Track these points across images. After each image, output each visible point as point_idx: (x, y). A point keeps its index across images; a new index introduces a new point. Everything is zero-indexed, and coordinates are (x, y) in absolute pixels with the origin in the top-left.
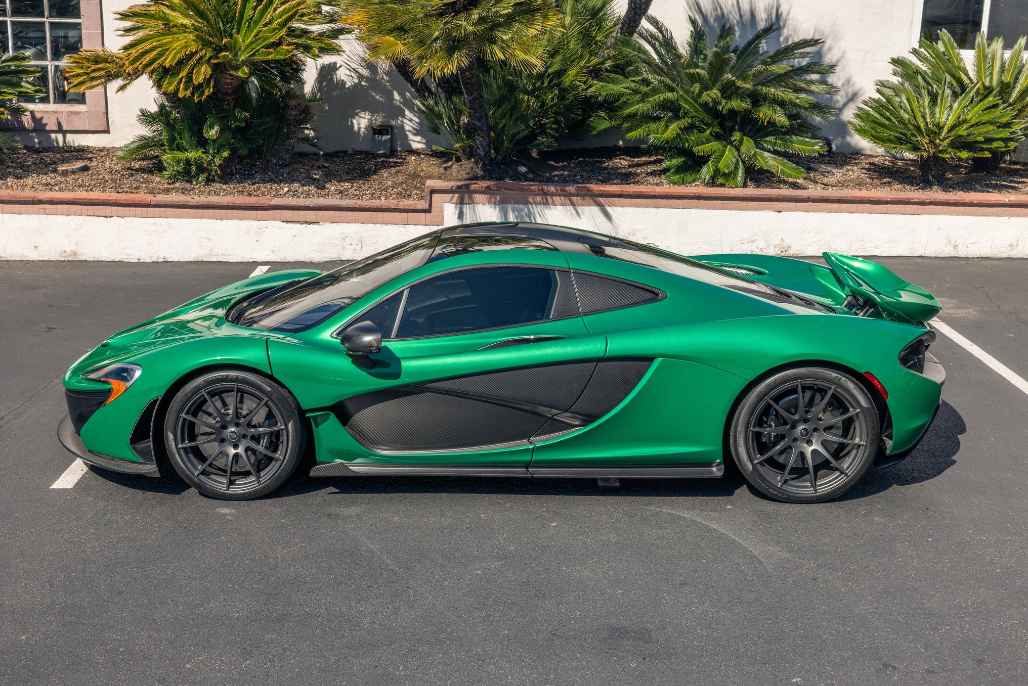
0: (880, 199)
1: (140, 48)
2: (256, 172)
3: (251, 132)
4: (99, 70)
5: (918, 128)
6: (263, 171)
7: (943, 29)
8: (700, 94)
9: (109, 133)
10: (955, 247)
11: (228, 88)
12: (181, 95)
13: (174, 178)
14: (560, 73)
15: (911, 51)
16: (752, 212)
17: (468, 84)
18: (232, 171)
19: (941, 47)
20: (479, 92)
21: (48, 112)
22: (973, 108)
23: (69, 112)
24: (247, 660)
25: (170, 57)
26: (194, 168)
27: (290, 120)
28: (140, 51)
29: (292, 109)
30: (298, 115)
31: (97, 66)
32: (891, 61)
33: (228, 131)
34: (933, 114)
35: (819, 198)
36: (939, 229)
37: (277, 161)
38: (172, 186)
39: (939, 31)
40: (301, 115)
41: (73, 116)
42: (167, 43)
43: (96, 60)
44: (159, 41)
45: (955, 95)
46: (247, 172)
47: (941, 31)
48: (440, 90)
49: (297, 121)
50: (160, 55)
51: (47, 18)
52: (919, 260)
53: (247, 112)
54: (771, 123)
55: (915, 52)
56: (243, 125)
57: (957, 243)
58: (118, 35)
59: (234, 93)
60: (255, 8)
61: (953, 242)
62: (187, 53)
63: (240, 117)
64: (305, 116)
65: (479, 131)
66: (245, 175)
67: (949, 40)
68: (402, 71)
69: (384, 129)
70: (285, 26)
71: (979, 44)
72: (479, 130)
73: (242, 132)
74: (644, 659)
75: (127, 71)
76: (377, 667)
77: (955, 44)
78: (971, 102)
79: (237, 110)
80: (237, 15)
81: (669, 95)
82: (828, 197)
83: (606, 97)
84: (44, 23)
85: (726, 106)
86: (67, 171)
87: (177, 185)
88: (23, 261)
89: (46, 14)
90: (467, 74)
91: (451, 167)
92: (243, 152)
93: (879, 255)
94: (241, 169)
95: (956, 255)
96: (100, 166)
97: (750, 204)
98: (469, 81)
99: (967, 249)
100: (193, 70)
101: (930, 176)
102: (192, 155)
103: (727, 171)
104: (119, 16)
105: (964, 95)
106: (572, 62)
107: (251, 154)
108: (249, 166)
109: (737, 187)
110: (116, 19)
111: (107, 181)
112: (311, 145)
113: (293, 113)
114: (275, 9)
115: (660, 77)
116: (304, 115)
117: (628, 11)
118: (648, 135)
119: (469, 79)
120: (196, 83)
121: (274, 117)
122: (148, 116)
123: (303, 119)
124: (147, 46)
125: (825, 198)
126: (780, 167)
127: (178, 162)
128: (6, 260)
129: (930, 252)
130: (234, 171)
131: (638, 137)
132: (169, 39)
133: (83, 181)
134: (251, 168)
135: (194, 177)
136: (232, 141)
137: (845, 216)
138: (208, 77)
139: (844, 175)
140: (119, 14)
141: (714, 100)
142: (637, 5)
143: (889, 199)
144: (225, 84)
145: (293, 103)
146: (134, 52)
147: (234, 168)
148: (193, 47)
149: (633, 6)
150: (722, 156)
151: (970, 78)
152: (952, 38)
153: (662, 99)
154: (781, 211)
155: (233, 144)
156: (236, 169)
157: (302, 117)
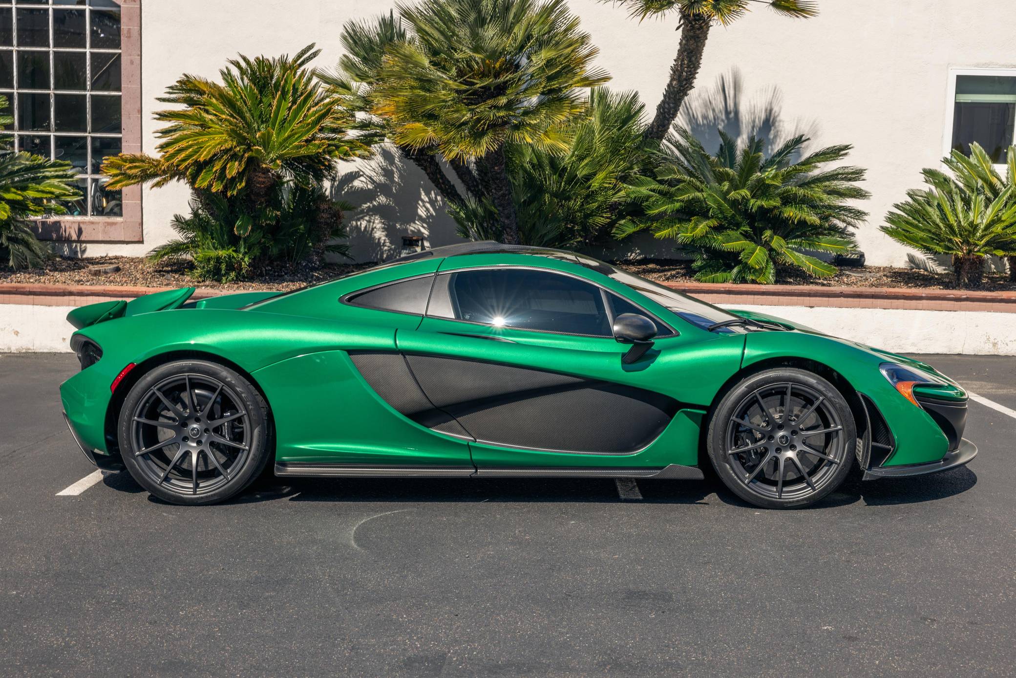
0: (915, 294)
1: (176, 147)
2: (286, 274)
3: (282, 234)
4: (136, 167)
5: (950, 227)
6: (293, 273)
7: (975, 142)
8: (728, 192)
9: (143, 243)
10: (995, 344)
11: (261, 188)
12: (214, 190)
13: (204, 277)
14: (588, 178)
15: (943, 160)
16: (784, 307)
17: (497, 179)
18: (262, 271)
19: (973, 160)
20: (507, 188)
21: (86, 223)
22: (1006, 211)
23: (105, 223)
24: (244, 609)
25: (205, 153)
26: (223, 266)
27: (321, 223)
28: (177, 148)
29: (323, 212)
30: (329, 218)
31: (135, 164)
32: (922, 172)
33: (259, 230)
34: (966, 217)
35: (852, 293)
36: (977, 326)
37: (307, 265)
38: (202, 284)
39: (970, 144)
40: (332, 218)
41: (109, 227)
42: (202, 141)
43: (134, 160)
44: (195, 140)
45: (988, 201)
46: (276, 274)
47: (973, 144)
48: (470, 194)
50: (196, 152)
51: (89, 133)
52: (956, 357)
53: (278, 211)
54: (803, 223)
55: (946, 161)
56: (274, 224)
57: (996, 341)
58: (156, 137)
59: (266, 194)
60: (290, 109)
61: (992, 340)
62: (222, 149)
63: (272, 215)
64: (336, 220)
65: (508, 230)
66: (275, 276)
67: (981, 152)
69: (415, 240)
70: (318, 124)
71: (1012, 159)
72: (508, 228)
73: (274, 231)
74: (663, 612)
75: (163, 168)
76: (379, 615)
77: (987, 156)
78: (1005, 206)
79: (268, 209)
80: (272, 115)
81: (699, 194)
82: (862, 292)
83: (635, 199)
84: (85, 138)
85: (755, 204)
86: (100, 271)
87: (207, 283)
88: (50, 353)
89: (89, 128)
90: (496, 168)
92: (274, 251)
93: (916, 352)
94: (271, 270)
95: (996, 354)
96: (132, 268)
97: (781, 298)
98: (498, 176)
99: (1007, 347)
100: (227, 164)
101: (966, 279)
102: (222, 253)
103: (757, 267)
104: (157, 116)
105: (997, 199)
106: (601, 165)
107: (281, 256)
108: (279, 267)
109: (767, 284)
110: (155, 119)
111: (138, 279)
112: (341, 253)
113: (324, 216)
114: (309, 109)
115: (689, 178)
116: (335, 219)
117: (657, 116)
118: (677, 234)
119: (499, 173)
120: (229, 177)
121: (305, 219)
122: (182, 223)
123: (334, 223)
124: (183, 144)
125: (859, 293)
126: (812, 266)
127: (209, 260)
128: (34, 353)
129: (968, 350)
130: (264, 272)
131: (667, 236)
132: (205, 138)
133: (115, 278)
134: (281, 270)
135: (224, 275)
136: (263, 240)
137: (879, 312)
138: (240, 170)
139: (878, 279)
140: (157, 114)
141: (743, 198)
142: (666, 110)
143: (924, 295)
144: (258, 183)
145: (324, 206)
146: (171, 150)
147: (264, 269)
148: (228, 145)
149: (661, 110)
150: (753, 253)
151: (1002, 183)
152: (983, 151)
153: (691, 197)
154: (813, 307)
155: (264, 243)
156: (266, 270)
157: (333, 220)
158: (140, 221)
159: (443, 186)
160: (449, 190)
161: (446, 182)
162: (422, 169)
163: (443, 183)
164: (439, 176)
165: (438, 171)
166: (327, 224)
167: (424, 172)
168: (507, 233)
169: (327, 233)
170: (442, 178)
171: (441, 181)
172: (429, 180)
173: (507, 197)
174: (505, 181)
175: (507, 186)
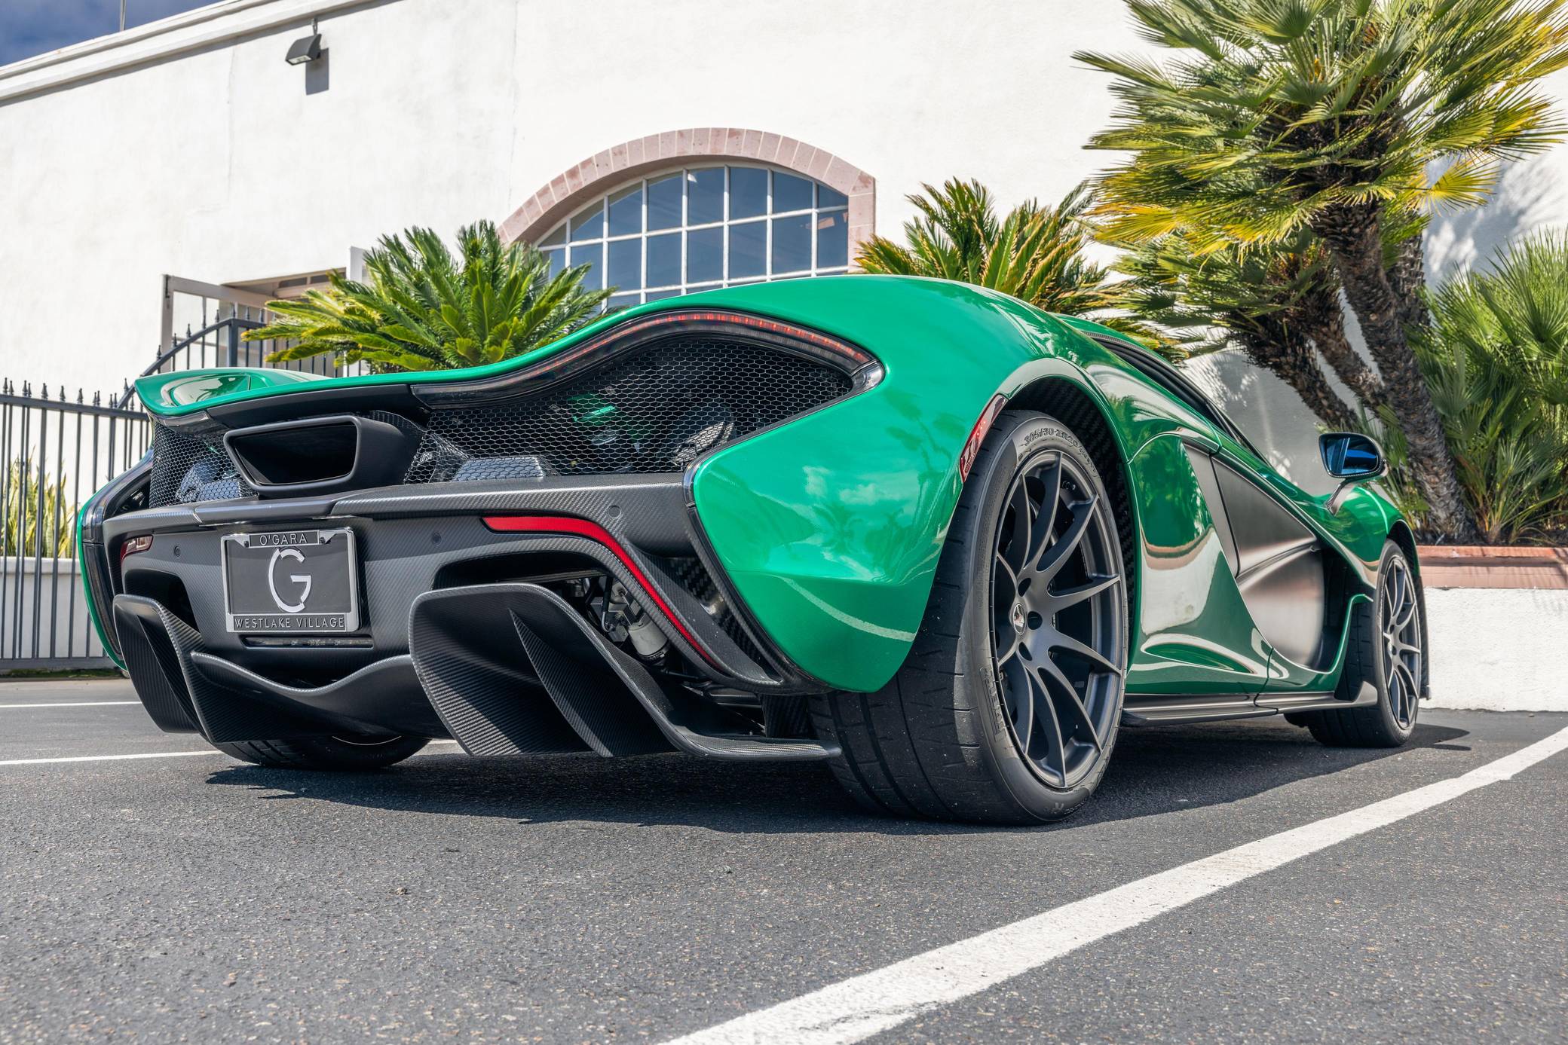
65: (1426, 461)
68: (1308, 399)
72: (1425, 456)
159: (1329, 411)
161: (1337, 406)
163: (1330, 407)
164: (1321, 395)
165: (1318, 384)
170: (1326, 398)
171: (1325, 402)
173: (1411, 386)
174: (1399, 349)
175: (1408, 361)
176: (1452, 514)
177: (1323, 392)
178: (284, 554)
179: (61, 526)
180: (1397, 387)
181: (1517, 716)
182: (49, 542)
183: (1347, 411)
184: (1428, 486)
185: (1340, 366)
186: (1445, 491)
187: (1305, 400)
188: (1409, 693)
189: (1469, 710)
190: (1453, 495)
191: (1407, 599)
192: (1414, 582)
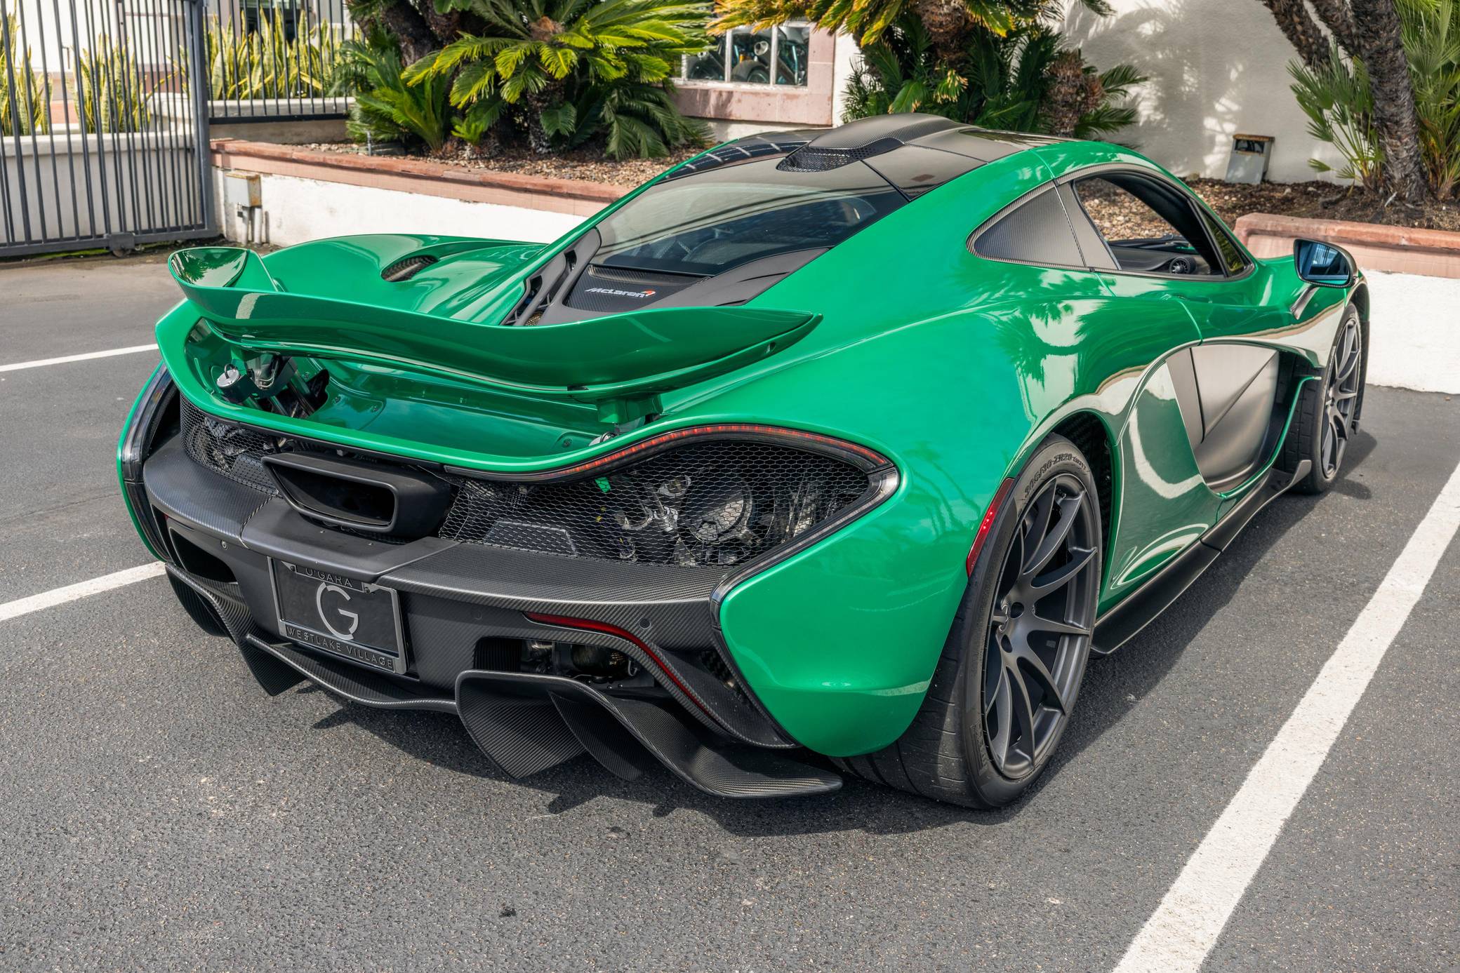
11: (939, 36)
17: (1366, 14)
23: (785, 95)
27: (1056, 102)
29: (1062, 82)
30: (1071, 94)
40: (1078, 94)
49: (1071, 105)
56: (955, 98)
63: (951, 84)
64: (1086, 98)
68: (1283, 22)
69: (1256, 142)
79: (950, 74)
91: (1337, 202)
113: (1063, 89)
116: (1083, 95)
123: (1081, 103)
144: (932, 26)
145: (1066, 72)
157: (1079, 99)
158: (830, 95)
159: (1302, 37)
160: (1314, 47)
161: (1311, 32)
162: (1266, 5)
163: (1304, 33)
164: (1296, 19)
165: (1295, 9)
166: (1066, 104)
167: (1269, 11)
168: (1389, 133)
169: (1067, 120)
170: (1301, 23)
171: (1299, 28)
172: (1278, 27)
173: (1391, 54)
174: (1385, 20)
175: (1391, 31)
176: (1406, 176)
177: (1299, 17)
178: (330, 588)
179: (34, 98)
180: (1375, 56)
181: (1435, 398)
182: (24, 117)
183: (1320, 37)
184: (1388, 148)
185: (1321, 5)
186: (1405, 154)
187: (1279, 23)
188: (1339, 436)
189: (1390, 388)
190: (1411, 157)
191: (1353, 349)
192: (1362, 332)
